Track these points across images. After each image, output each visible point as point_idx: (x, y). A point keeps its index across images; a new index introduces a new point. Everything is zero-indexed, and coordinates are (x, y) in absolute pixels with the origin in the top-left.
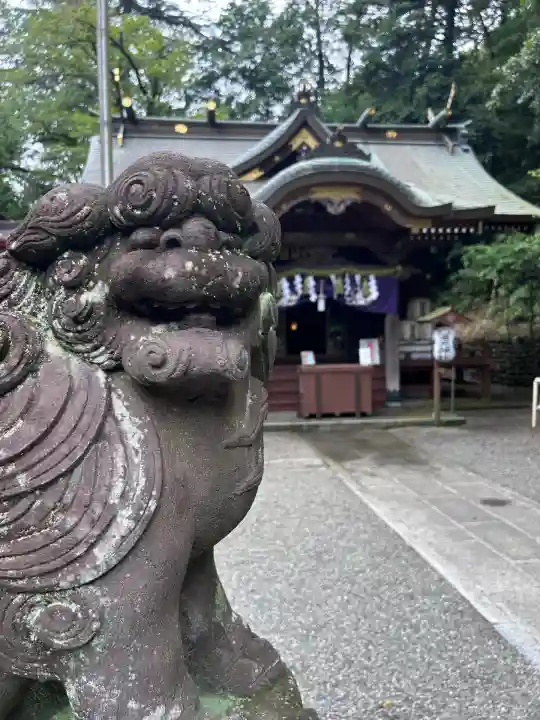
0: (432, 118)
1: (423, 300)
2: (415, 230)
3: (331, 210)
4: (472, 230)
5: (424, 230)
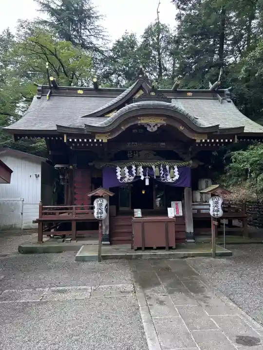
0: (211, 86)
1: (207, 180)
2: (198, 141)
3: (149, 129)
4: (231, 141)
5: (203, 141)
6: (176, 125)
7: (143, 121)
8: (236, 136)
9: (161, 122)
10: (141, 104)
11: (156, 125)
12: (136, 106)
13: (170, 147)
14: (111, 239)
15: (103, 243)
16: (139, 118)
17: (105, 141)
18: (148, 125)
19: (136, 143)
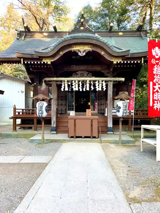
2: (115, 62)
5: (119, 62)
6: (99, 51)
8: (143, 59)
9: (88, 48)
10: (73, 35)
11: (85, 51)
12: (70, 37)
13: (98, 68)
14: (57, 130)
15: (52, 132)
16: (72, 46)
17: (49, 63)
18: (79, 51)
19: (75, 66)
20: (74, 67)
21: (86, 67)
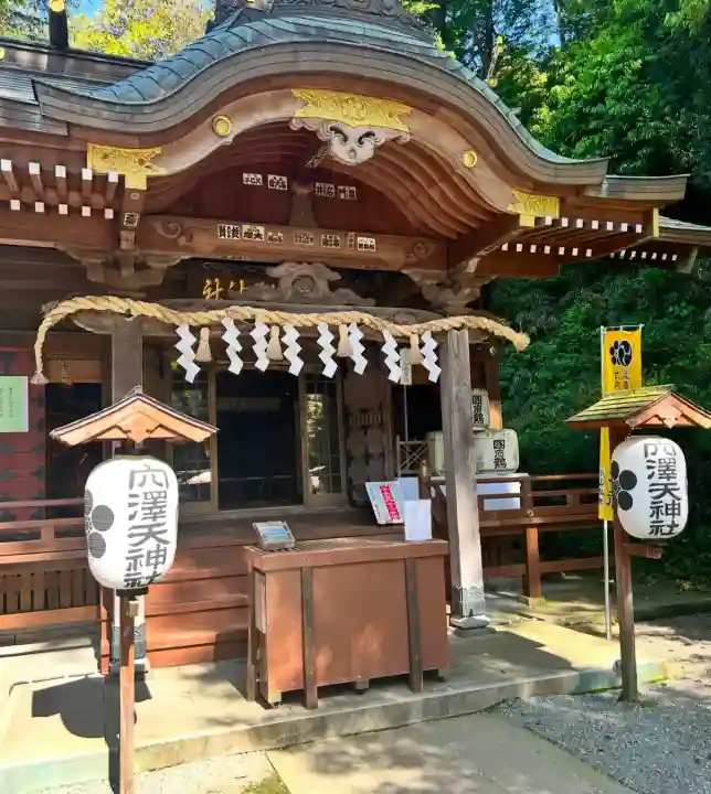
3: (340, 152)
5: (548, 222)
7: (312, 110)
8: (656, 215)
9: (389, 123)
10: (313, 24)
11: (368, 135)
12: (292, 28)
13: (393, 256)
16: (295, 92)
17: (136, 181)
18: (337, 131)
19: (261, 229)
20: (258, 235)
21: (326, 243)
